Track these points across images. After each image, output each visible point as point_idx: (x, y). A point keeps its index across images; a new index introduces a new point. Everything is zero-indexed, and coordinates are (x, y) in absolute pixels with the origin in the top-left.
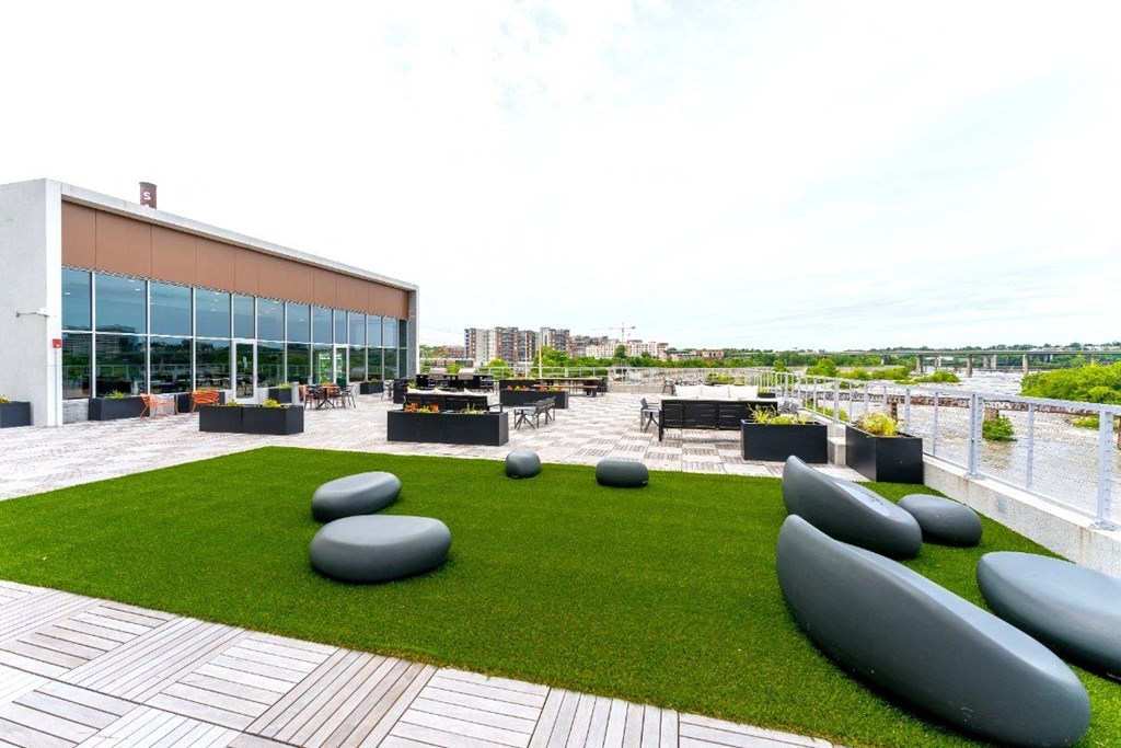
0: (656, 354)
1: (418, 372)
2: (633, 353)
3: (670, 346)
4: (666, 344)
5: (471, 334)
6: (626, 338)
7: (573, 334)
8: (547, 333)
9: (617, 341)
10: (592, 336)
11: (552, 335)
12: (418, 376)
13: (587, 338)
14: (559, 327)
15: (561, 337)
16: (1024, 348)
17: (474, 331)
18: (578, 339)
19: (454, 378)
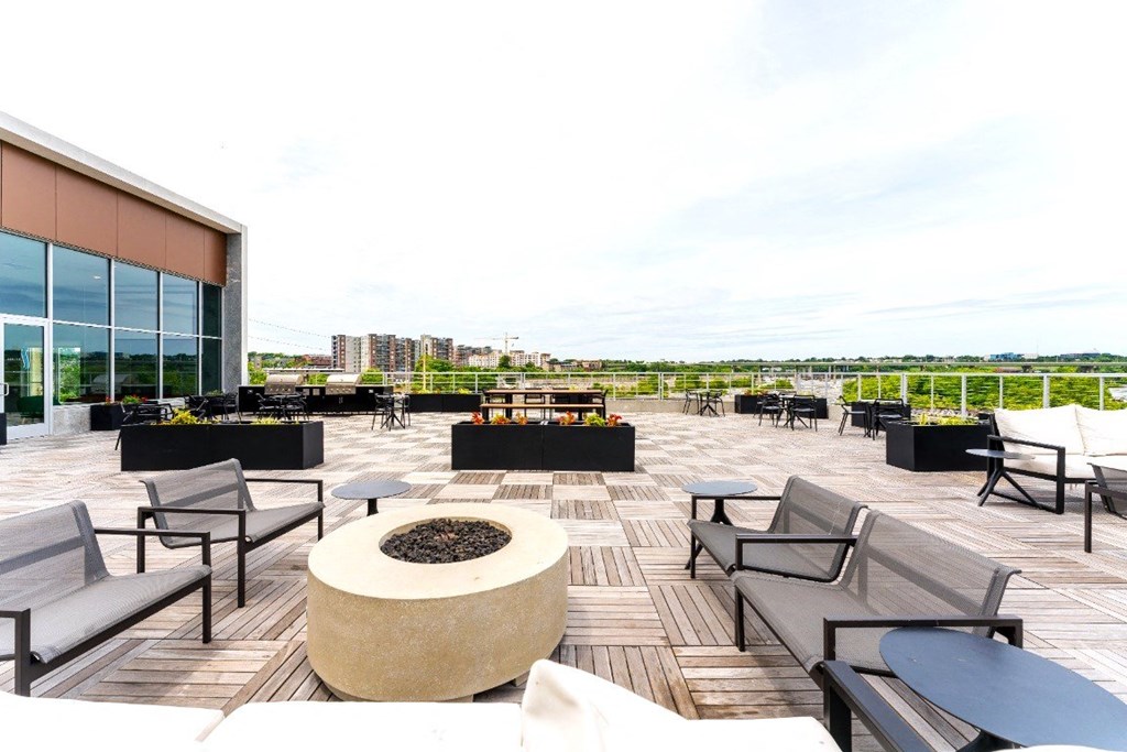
0: (539, 365)
1: (245, 382)
2: (517, 362)
3: (552, 357)
4: (549, 355)
5: (339, 341)
6: (510, 348)
7: (455, 344)
8: (428, 342)
9: (500, 352)
10: (474, 346)
11: (433, 344)
12: (243, 390)
13: (469, 348)
14: (441, 335)
15: (443, 346)
16: (829, 360)
17: (342, 338)
18: (461, 348)
19: (316, 393)
